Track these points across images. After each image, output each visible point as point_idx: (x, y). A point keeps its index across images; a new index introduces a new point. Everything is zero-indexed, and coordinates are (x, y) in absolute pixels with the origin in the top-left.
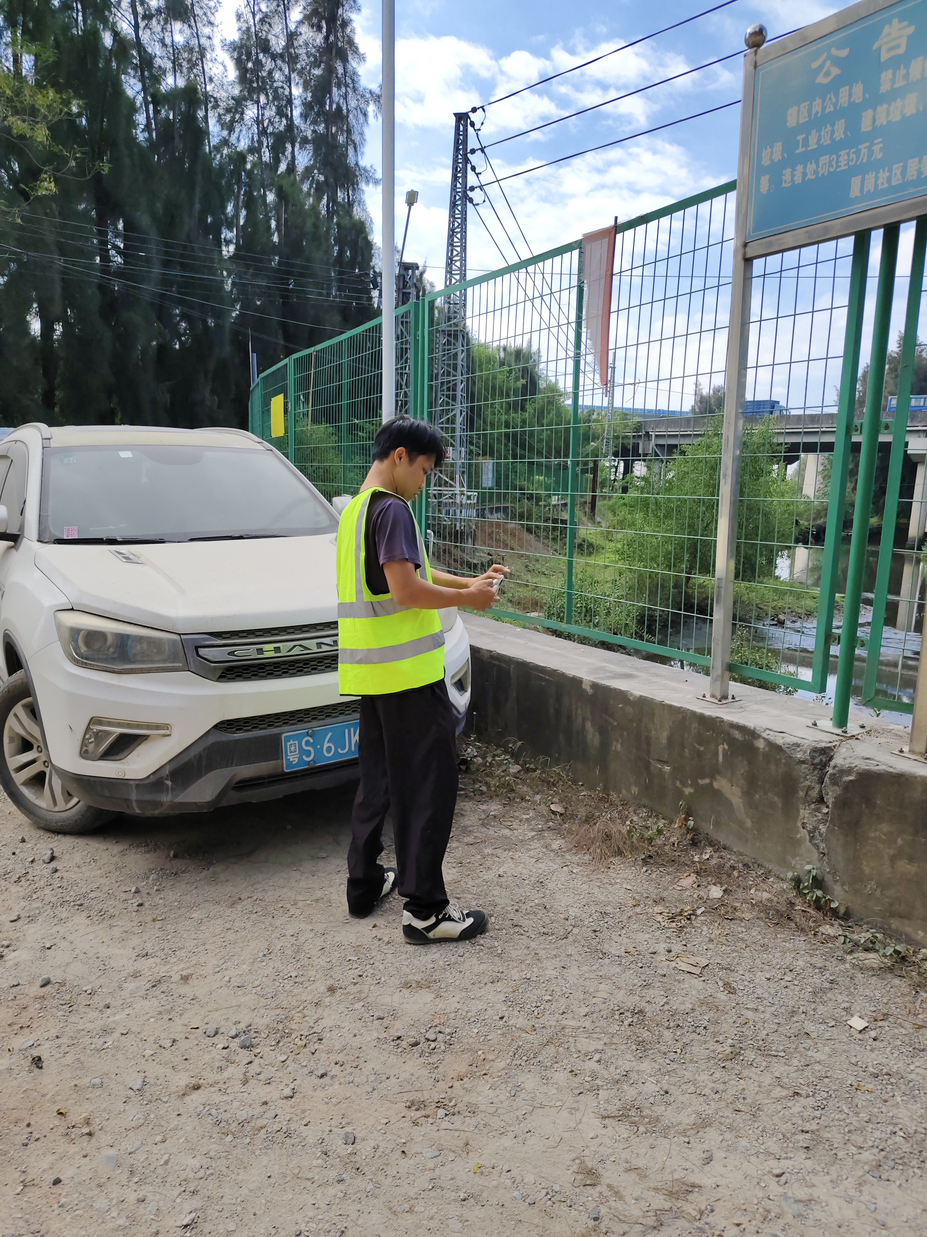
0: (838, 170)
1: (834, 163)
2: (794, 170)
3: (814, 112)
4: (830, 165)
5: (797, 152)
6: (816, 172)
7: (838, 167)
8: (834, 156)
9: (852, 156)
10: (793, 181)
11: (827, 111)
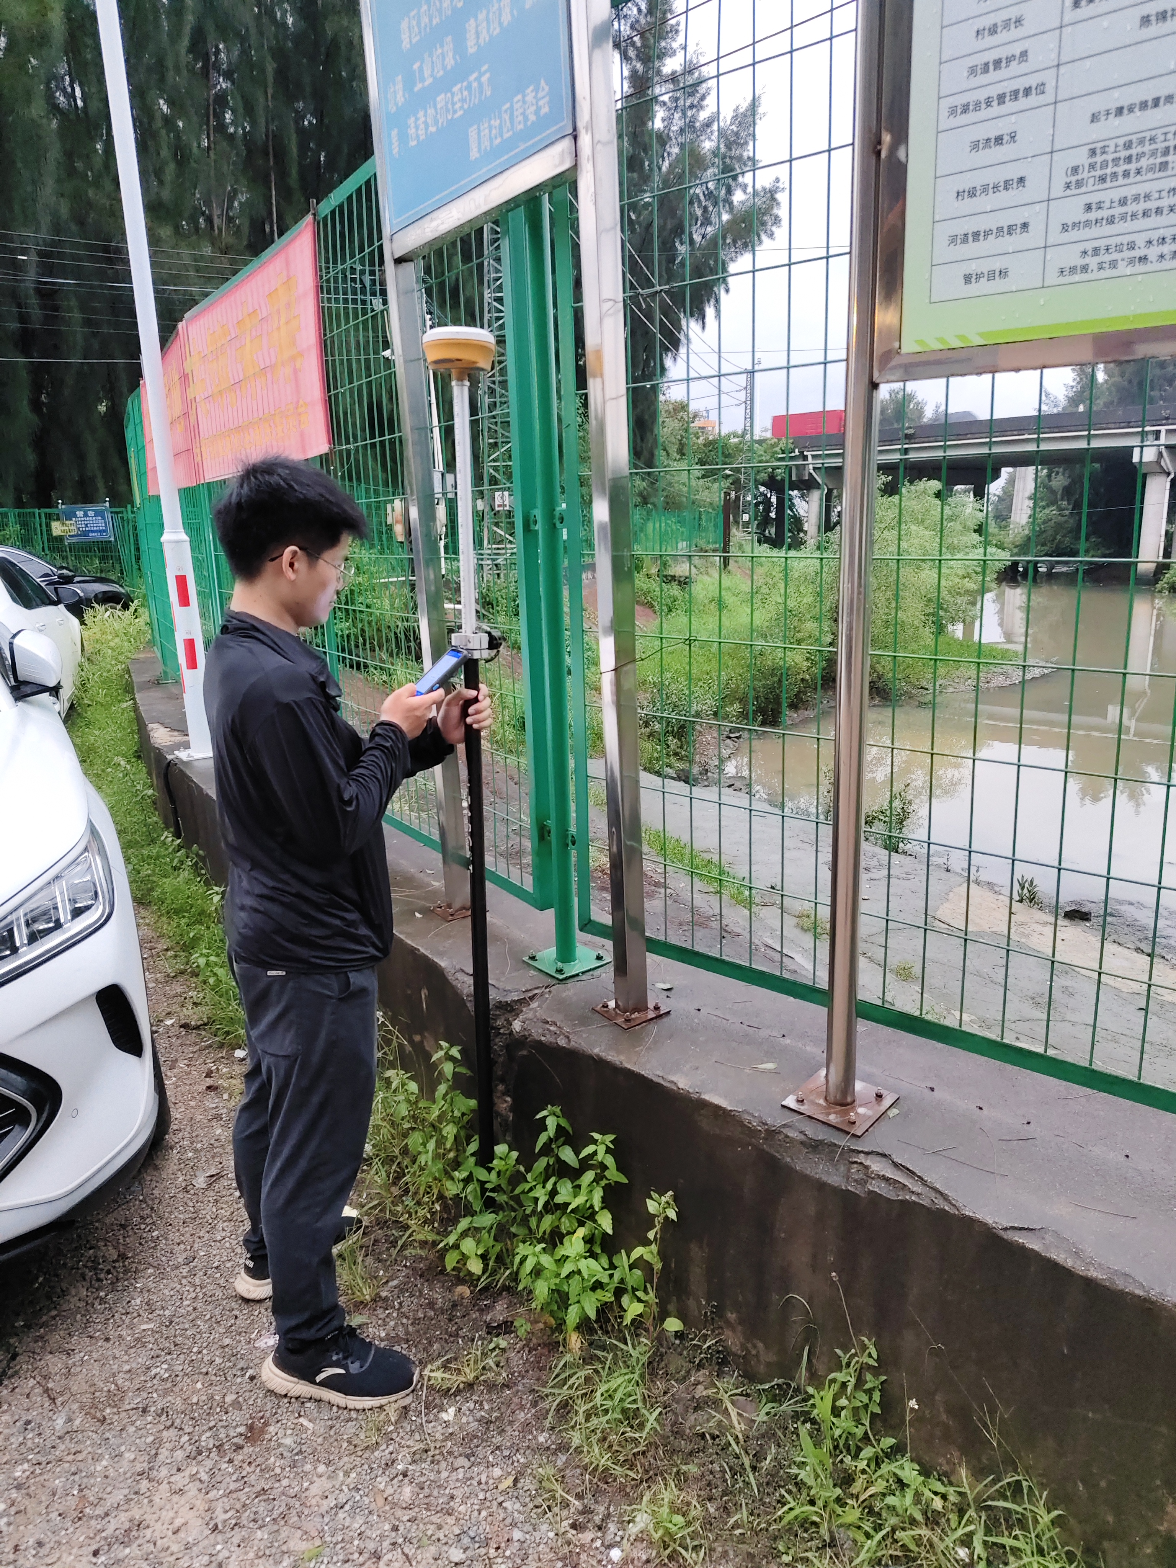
0: (456, 116)
1: (450, 106)
2: (417, 119)
3: (423, 25)
4: (448, 111)
5: (416, 89)
6: (436, 122)
7: (455, 112)
8: (449, 95)
9: (466, 93)
10: (418, 137)
11: (434, 22)
